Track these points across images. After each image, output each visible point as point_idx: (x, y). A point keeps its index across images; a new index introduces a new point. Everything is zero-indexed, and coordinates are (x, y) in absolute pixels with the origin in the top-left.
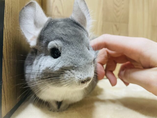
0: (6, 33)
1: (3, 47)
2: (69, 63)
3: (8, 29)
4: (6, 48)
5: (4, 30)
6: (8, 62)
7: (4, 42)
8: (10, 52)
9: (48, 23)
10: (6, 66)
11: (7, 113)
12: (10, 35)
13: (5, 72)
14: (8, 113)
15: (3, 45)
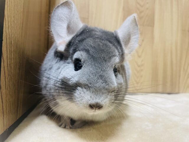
0: (7, 26)
1: (3, 42)
2: (85, 79)
3: (9, 20)
4: (6, 46)
5: (4, 21)
6: (8, 63)
7: (3, 37)
8: (11, 51)
9: (82, 30)
10: (6, 68)
11: (5, 129)
12: (11, 29)
13: (4, 75)
14: (7, 130)
15: (2, 40)
